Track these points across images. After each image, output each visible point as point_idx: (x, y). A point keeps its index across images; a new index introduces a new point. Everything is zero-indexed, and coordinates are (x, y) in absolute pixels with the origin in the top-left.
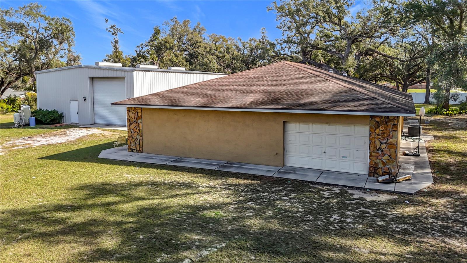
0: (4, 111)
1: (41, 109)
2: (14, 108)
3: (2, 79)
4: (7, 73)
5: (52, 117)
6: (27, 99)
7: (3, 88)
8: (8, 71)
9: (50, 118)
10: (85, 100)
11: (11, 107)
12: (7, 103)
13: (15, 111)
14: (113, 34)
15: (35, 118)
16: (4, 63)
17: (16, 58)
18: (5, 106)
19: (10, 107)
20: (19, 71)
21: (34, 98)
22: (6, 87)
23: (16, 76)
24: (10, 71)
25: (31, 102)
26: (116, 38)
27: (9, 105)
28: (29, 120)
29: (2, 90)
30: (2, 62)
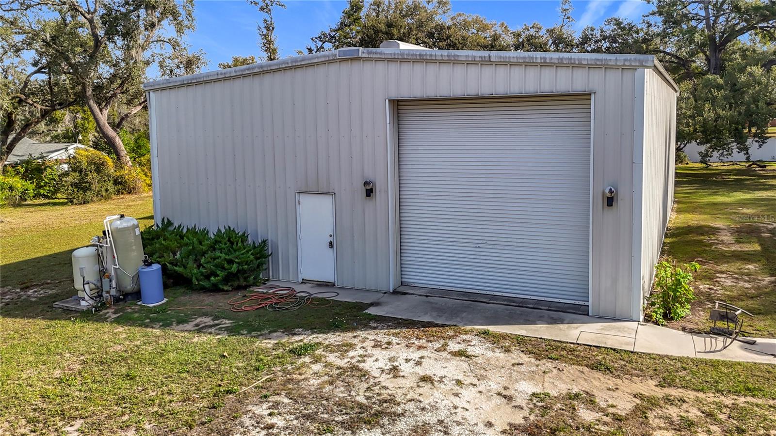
0: (17, 197)
1: (170, 223)
2: (41, 187)
3: (9, 115)
4: (21, 101)
5: (230, 262)
6: (78, 167)
7: (11, 137)
8: (23, 97)
9: (223, 268)
10: (369, 193)
11: (33, 186)
12: (24, 177)
13: (44, 195)
14: (262, 9)
15: (164, 269)
16: (10, 83)
17: (40, 65)
18: (18, 183)
19: (31, 187)
20: (49, 97)
21: (95, 164)
22: (19, 134)
23: (44, 107)
24: (28, 96)
25: (87, 175)
26: (269, 19)
27: (29, 182)
28: (137, 277)
29: (9, 141)
30: (7, 81)
